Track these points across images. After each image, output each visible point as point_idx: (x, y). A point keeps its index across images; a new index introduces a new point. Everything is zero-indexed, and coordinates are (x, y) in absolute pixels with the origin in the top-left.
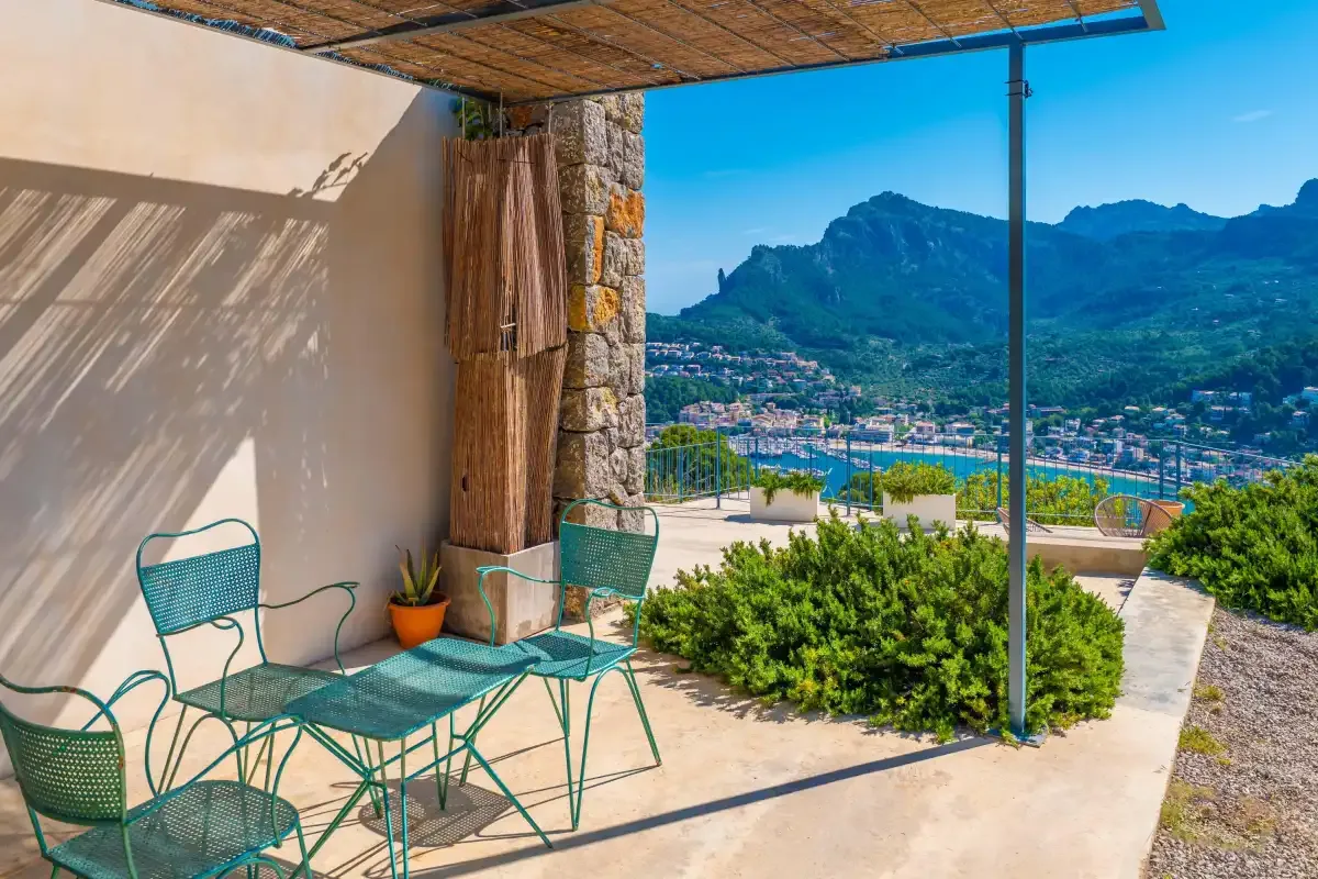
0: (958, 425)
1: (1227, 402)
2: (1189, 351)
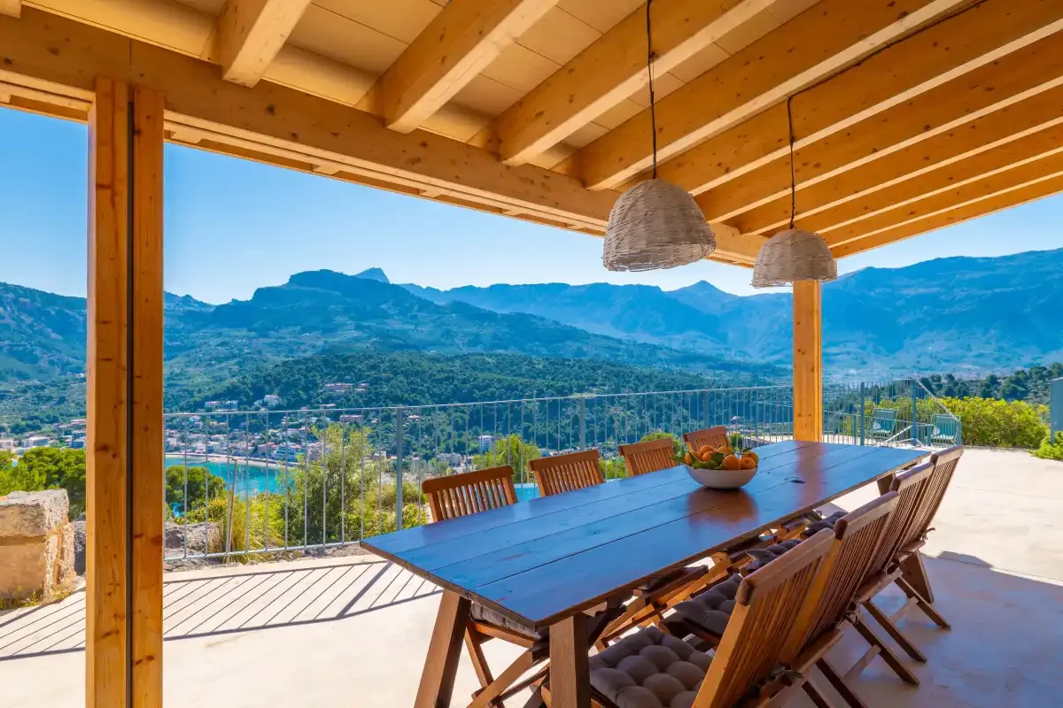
0: (33, 439)
1: (226, 407)
2: (198, 380)
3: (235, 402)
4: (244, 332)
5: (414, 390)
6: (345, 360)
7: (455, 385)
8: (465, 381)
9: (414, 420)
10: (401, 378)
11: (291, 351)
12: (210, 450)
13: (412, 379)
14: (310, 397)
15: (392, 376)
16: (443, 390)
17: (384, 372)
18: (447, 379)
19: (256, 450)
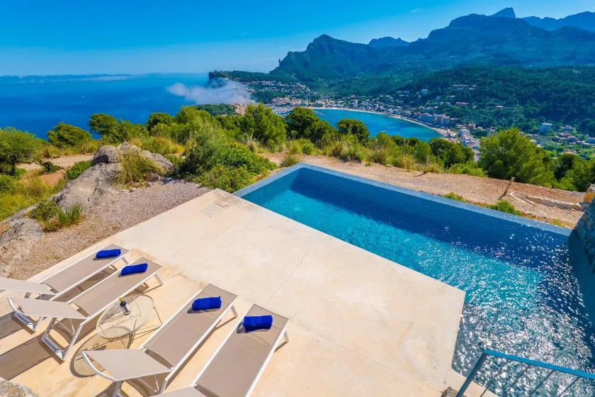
0: (340, 102)
1: (404, 94)
2: (396, 81)
3: (408, 92)
4: (421, 56)
5: (505, 91)
6: (468, 70)
7: (538, 89)
8: (547, 86)
9: (500, 108)
10: (501, 82)
11: (441, 66)
12: (394, 113)
13: (507, 83)
14: (443, 91)
15: (493, 81)
16: (527, 91)
17: (490, 78)
18: (533, 84)
19: (413, 114)
